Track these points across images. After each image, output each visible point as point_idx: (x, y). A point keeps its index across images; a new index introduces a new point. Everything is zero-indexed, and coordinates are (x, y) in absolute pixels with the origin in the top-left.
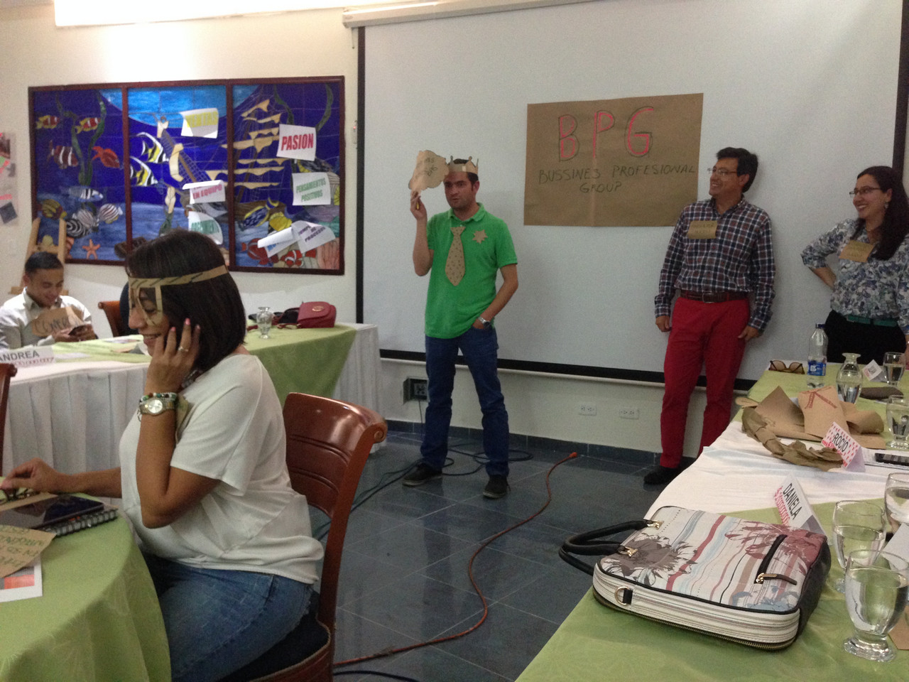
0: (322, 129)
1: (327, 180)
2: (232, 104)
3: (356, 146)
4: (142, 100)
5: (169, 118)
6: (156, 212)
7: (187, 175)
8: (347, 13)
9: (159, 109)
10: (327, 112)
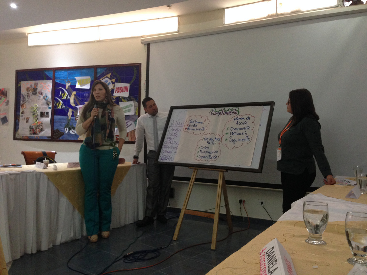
0: (132, 84)
1: (133, 105)
2: (96, 75)
3: (145, 91)
4: (61, 74)
6: (64, 119)
7: (77, 103)
8: (143, 38)
9: (67, 78)
10: (134, 77)
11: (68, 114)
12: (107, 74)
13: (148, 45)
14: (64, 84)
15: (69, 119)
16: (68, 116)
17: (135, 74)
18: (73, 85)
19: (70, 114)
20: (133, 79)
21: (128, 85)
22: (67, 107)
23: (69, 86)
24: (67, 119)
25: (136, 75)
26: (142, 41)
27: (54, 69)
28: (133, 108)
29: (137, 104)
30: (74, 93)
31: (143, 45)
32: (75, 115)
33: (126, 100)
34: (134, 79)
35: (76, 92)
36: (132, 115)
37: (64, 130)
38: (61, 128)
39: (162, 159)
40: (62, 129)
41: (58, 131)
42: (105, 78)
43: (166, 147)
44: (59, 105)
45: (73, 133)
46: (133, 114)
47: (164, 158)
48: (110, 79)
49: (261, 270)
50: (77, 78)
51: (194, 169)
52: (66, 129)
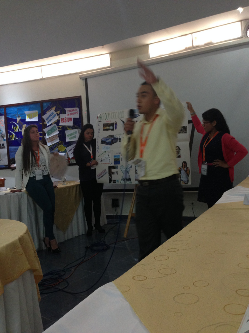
1: (77, 132)
2: (43, 109)
3: (87, 119)
4: (11, 110)
5: (21, 116)
8: (80, 74)
12: (52, 107)
13: (86, 80)
14: (15, 119)
17: (76, 106)
18: (23, 119)
22: (20, 138)
23: (20, 120)
26: (81, 77)
27: (5, 106)
28: (77, 135)
30: (25, 125)
33: (71, 128)
41: (13, 159)
42: (51, 110)
44: (12, 137)
48: (56, 111)
50: (26, 112)
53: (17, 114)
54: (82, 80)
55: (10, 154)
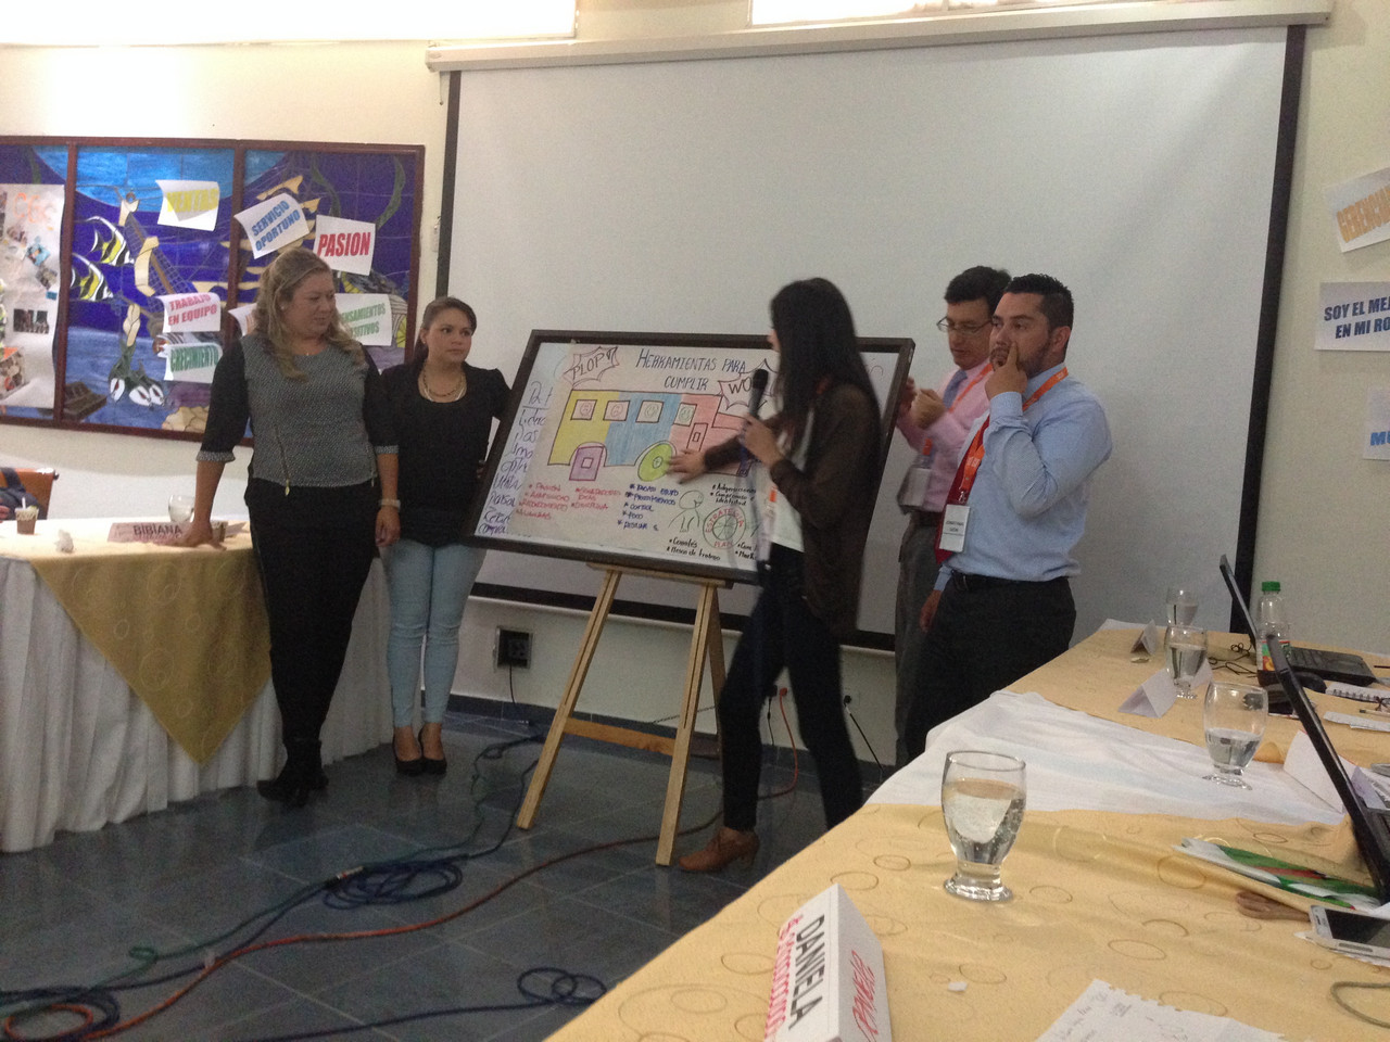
0: (385, 225)
1: (388, 308)
2: (242, 178)
3: (436, 256)
4: (101, 165)
5: (140, 196)
6: (105, 344)
7: (160, 284)
8: (433, 49)
9: (125, 180)
10: (395, 200)
11: (126, 325)
12: (289, 176)
13: (454, 78)
14: (113, 205)
15: (129, 344)
16: (123, 332)
17: (398, 189)
18: (147, 209)
19: (131, 324)
20: (390, 208)
21: (369, 228)
22: (123, 297)
23: (131, 213)
24: (121, 343)
25: (403, 191)
26: (432, 60)
27: (75, 143)
28: (385, 320)
29: (402, 305)
30: (152, 242)
31: (436, 76)
32: (151, 334)
33: (360, 287)
34: (396, 209)
35: (160, 241)
36: (380, 347)
37: (106, 386)
38: (98, 380)
39: (490, 528)
40: (100, 384)
41: (82, 388)
42: (277, 193)
43: (507, 482)
44: (88, 286)
45: (145, 403)
46: (387, 342)
47: (499, 525)
48: (299, 198)
49: (772, 999)
50: (161, 183)
51: (608, 571)
52: (114, 382)
53: (124, 185)
54: (437, 73)
55: (69, 360)
